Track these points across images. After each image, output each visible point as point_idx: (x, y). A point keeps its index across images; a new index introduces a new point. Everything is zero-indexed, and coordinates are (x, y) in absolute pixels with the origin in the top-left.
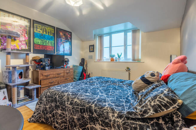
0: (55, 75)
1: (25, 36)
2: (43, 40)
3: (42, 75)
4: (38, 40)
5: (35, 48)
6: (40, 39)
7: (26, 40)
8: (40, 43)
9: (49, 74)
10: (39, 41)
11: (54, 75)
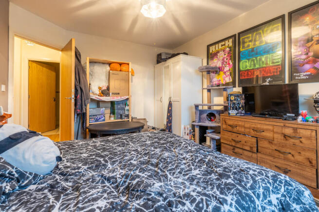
0: (248, 130)
1: (229, 64)
2: (254, 58)
3: (225, 122)
4: (246, 62)
5: (241, 78)
6: (249, 60)
7: (231, 69)
8: (248, 68)
9: (236, 123)
10: (247, 64)
11: (245, 128)
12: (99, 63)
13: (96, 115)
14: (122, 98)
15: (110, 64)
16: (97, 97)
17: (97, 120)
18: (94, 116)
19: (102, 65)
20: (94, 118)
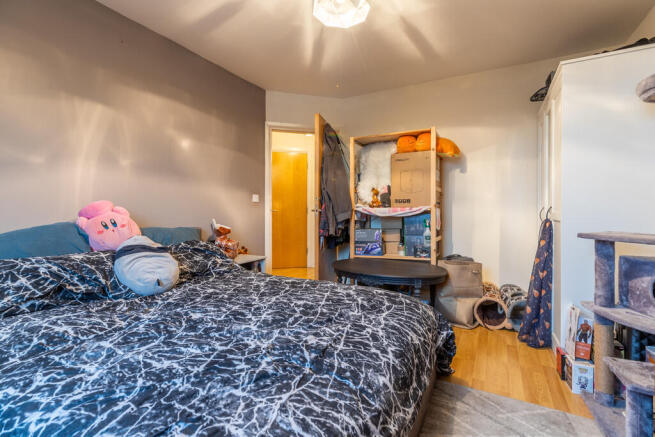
12: (379, 142)
13: (366, 243)
14: (414, 209)
15: (395, 140)
16: (368, 208)
17: (367, 252)
18: (361, 243)
19: (382, 145)
20: (363, 248)
